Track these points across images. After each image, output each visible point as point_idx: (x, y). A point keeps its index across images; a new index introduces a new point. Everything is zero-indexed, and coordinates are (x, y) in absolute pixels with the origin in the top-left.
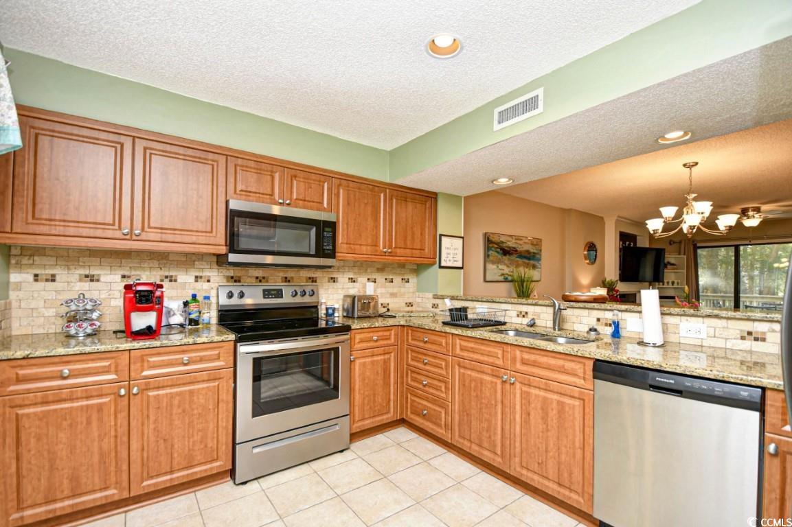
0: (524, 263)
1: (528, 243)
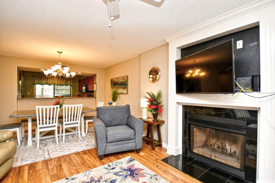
0: (120, 87)
1: (121, 79)
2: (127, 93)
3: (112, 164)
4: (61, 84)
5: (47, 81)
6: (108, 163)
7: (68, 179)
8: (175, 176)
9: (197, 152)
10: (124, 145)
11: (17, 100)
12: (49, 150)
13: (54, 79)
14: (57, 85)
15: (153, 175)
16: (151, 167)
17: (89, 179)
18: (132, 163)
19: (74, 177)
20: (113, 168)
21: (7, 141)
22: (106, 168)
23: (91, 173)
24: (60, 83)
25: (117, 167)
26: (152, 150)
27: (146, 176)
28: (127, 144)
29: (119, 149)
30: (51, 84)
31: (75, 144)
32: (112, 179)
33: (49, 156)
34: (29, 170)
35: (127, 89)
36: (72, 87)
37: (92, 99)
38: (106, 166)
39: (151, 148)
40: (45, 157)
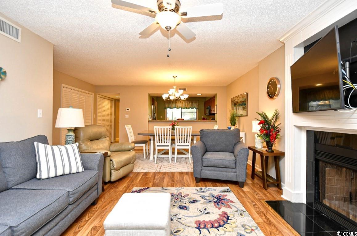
1: (241, 97)
2: (247, 116)
3: (205, 189)
4: (188, 107)
5: (175, 104)
6: (202, 186)
7: (163, 188)
8: (270, 221)
9: (328, 204)
10: (221, 173)
11: (149, 121)
12: (162, 166)
13: (181, 102)
14: (184, 108)
15: (241, 210)
16: (246, 204)
17: (178, 193)
18: (225, 194)
19: (168, 188)
20: (204, 192)
21: (131, 150)
22: (197, 190)
23: (182, 190)
24: (186, 106)
25: (207, 192)
26: (263, 189)
27: (231, 208)
28: (225, 173)
29: (215, 175)
30: (179, 107)
31: (184, 165)
32: (196, 199)
33: (160, 170)
34: (143, 176)
35: (246, 109)
36: (197, 110)
37: (212, 122)
38: (198, 188)
39: (262, 186)
40: (156, 170)
